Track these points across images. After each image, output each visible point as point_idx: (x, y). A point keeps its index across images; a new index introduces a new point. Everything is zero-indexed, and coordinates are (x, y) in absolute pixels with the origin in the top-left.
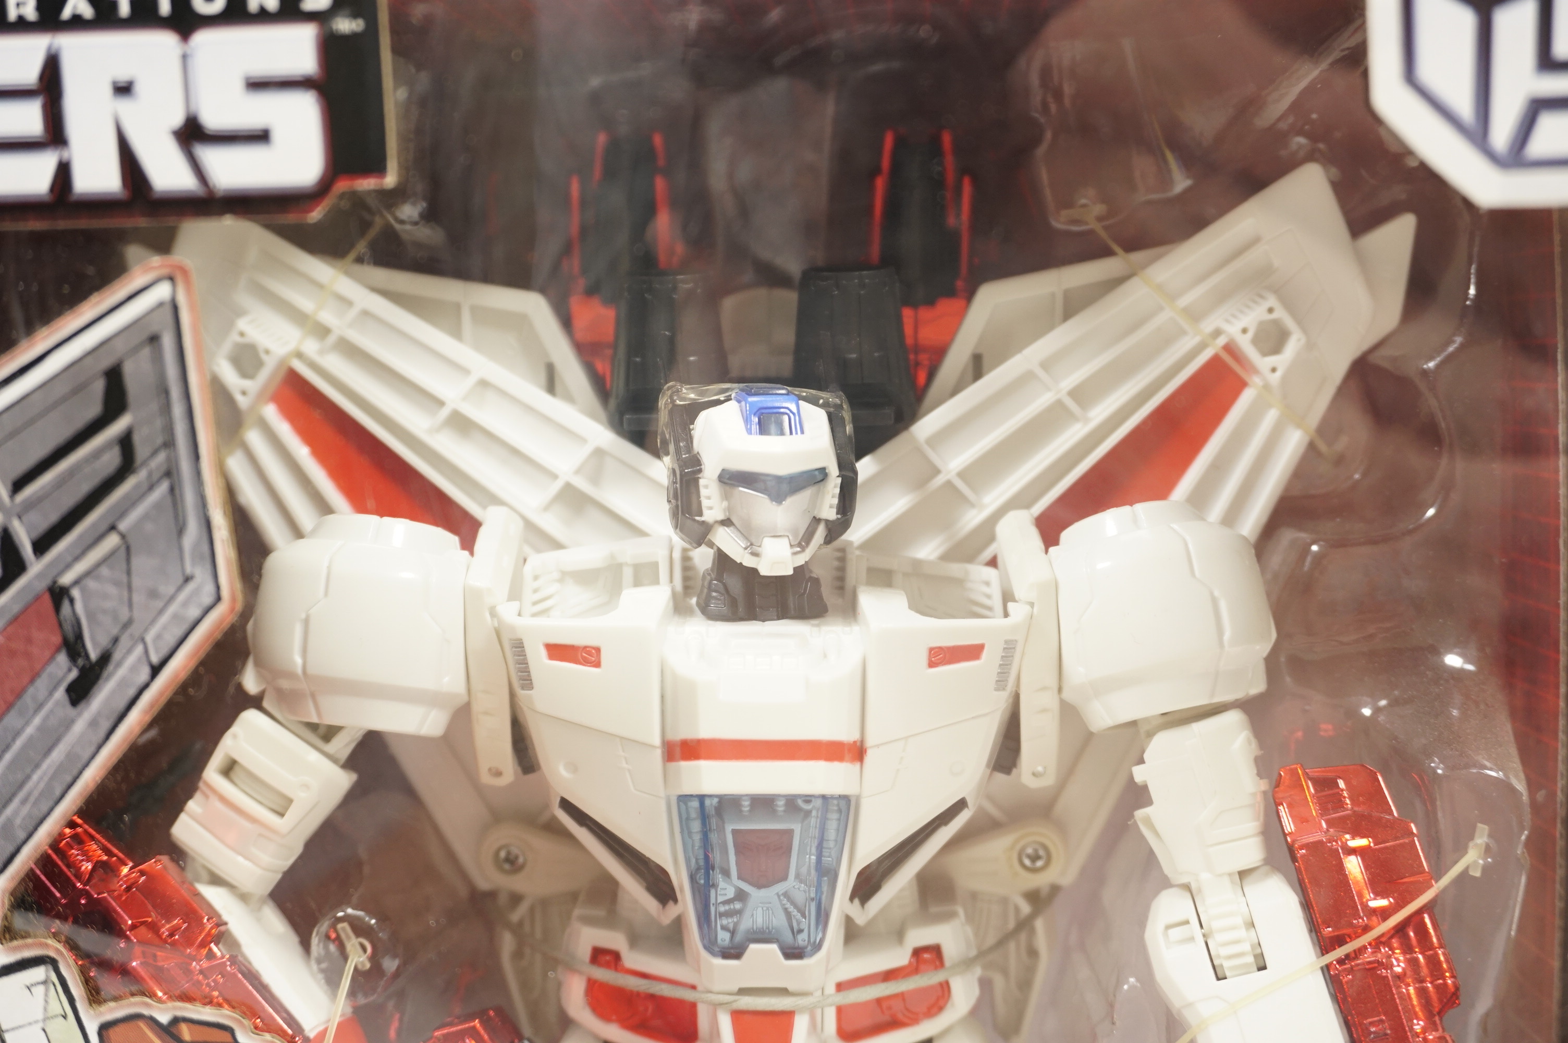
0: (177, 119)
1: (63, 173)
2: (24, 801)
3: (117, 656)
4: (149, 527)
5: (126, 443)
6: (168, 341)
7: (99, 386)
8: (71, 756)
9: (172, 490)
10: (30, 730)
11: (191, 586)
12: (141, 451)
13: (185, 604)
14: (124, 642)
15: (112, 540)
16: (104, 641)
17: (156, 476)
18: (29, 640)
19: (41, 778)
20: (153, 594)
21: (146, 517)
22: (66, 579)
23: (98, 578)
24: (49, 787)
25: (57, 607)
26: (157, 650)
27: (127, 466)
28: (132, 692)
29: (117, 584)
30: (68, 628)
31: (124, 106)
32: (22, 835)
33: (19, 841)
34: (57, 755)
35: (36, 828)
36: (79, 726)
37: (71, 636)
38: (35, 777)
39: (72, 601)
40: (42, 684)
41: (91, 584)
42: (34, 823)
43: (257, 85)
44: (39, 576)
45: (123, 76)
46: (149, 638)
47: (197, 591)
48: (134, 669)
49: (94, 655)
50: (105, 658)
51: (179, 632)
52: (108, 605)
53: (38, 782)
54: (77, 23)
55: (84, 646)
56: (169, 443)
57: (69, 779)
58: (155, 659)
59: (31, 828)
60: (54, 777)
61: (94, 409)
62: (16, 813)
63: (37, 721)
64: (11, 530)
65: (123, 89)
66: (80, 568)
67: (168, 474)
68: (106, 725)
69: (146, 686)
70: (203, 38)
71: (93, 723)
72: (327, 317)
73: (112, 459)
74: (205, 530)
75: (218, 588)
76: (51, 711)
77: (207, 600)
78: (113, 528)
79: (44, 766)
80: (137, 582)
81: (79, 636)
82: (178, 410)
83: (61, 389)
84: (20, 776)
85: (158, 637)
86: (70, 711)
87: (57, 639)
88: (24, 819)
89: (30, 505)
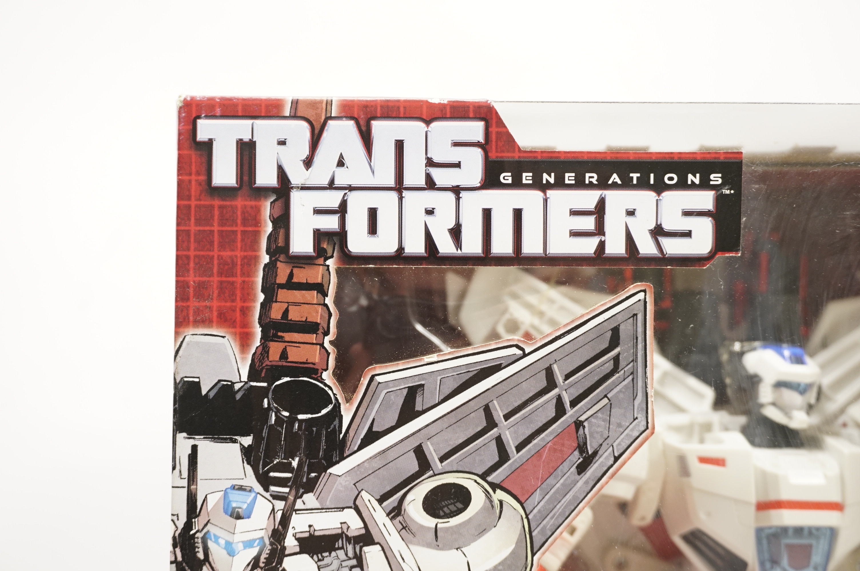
0: (652, 226)
1: (602, 245)
2: (552, 518)
3: (600, 453)
4: (621, 396)
5: (616, 359)
6: (640, 317)
7: (609, 334)
8: (575, 497)
9: (633, 379)
10: (558, 485)
11: (636, 421)
12: (622, 364)
13: (632, 430)
14: (604, 446)
15: (605, 401)
16: (596, 446)
17: (627, 374)
18: (563, 445)
19: (561, 507)
20: (619, 425)
21: (620, 391)
22: (582, 418)
23: (596, 418)
24: (564, 511)
25: (577, 431)
26: (618, 451)
27: (615, 370)
28: (605, 469)
29: (604, 420)
30: (581, 440)
31: (630, 220)
32: (550, 534)
33: (548, 536)
34: (569, 497)
35: (556, 531)
36: (580, 484)
37: (582, 444)
38: (558, 507)
39: (584, 427)
40: (566, 464)
41: (593, 420)
42: (555, 528)
43: (687, 213)
44: (571, 416)
45: (631, 207)
46: (615, 445)
47: (638, 425)
48: (607, 458)
49: (590, 452)
50: (595, 453)
51: (629, 442)
52: (599, 430)
53: (559, 509)
54: (615, 186)
55: (587, 448)
56: (635, 360)
57: (573, 508)
58: (616, 454)
59: (554, 530)
60: (566, 507)
61: (605, 345)
62: (548, 523)
63: (562, 481)
64: (561, 395)
65: (631, 213)
66: (589, 413)
67: (632, 373)
68: (592, 483)
69: (612, 466)
70: (666, 194)
71: (586, 482)
72: (544, 307)
73: (610, 366)
74: (645, 399)
75: (647, 423)
76: (568, 477)
77: (643, 429)
78: (606, 396)
79: (563, 502)
80: (612, 419)
81: (585, 444)
82: (640, 346)
83: (592, 336)
84: (551, 506)
85: (619, 444)
86: (578, 477)
87: (576, 445)
88: (551, 526)
89: (571, 386)
